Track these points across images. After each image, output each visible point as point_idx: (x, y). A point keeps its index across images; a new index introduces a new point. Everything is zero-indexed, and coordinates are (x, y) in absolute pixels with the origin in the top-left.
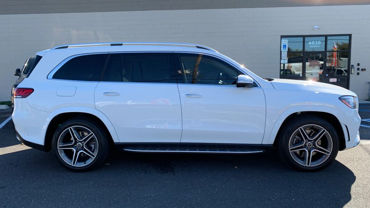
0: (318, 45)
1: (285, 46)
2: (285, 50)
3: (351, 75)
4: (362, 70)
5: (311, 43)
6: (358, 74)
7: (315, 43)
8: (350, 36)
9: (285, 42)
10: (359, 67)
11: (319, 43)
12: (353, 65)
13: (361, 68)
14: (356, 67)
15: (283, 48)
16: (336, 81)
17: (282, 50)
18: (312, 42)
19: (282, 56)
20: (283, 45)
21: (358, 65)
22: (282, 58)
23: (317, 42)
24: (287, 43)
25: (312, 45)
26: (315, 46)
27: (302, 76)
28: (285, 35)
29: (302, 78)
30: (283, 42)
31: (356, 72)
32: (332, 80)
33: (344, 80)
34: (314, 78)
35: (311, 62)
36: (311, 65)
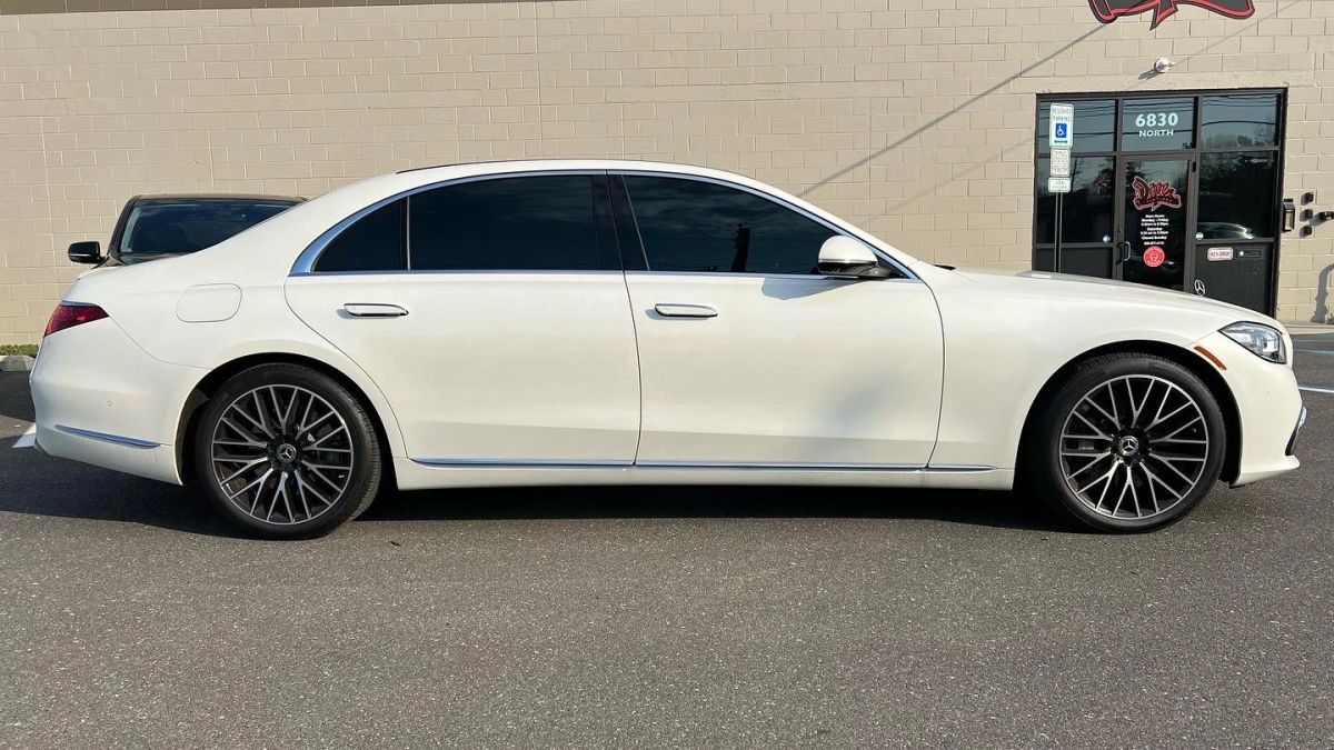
0: (1167, 126)
2: (1064, 144)
3: (1283, 235)
4: (1322, 217)
5: (1143, 121)
6: (1308, 231)
7: (1158, 120)
8: (1281, 97)
9: (1064, 115)
10: (1309, 207)
11: (1173, 119)
12: (1291, 200)
13: (1316, 208)
14: (1300, 209)
16: (1230, 257)
17: (1052, 143)
18: (1149, 117)
19: (1053, 163)
20: (1057, 125)
21: (1308, 198)
23: (1164, 115)
24: (1071, 117)
25: (1146, 128)
26: (1157, 132)
27: (1112, 241)
28: (1054, 92)
29: (1111, 250)
30: (1057, 115)
31: (1300, 224)
32: (1216, 254)
33: (1257, 253)
34: (1151, 249)
35: (1142, 191)
36: (1143, 201)
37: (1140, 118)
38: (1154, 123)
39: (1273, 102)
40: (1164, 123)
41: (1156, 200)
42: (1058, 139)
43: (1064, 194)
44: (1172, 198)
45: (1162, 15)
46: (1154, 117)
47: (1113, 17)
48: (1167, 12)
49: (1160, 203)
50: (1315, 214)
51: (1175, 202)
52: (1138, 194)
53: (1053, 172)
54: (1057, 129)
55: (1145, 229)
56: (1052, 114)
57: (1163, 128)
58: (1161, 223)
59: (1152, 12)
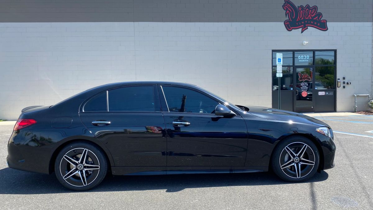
0: (307, 59)
1: (280, 59)
2: (280, 64)
3: (337, 88)
4: (348, 83)
6: (344, 87)
8: (335, 51)
9: (280, 56)
10: (344, 81)
11: (308, 57)
12: (339, 79)
13: (346, 81)
14: (341, 81)
15: (278, 62)
16: (324, 94)
18: (301, 56)
19: (278, 69)
20: (278, 59)
21: (344, 78)
23: (305, 56)
24: (282, 57)
25: (301, 59)
26: (304, 61)
27: (293, 89)
28: (276, 49)
29: (293, 92)
31: (342, 85)
32: (320, 93)
33: (331, 93)
34: (303, 92)
35: (301, 76)
36: (301, 79)
37: (299, 57)
38: (303, 58)
39: (333, 53)
40: (305, 58)
41: (304, 78)
42: (279, 63)
43: (281, 77)
45: (304, 29)
46: (303, 56)
47: (291, 29)
48: (305, 28)
49: (306, 79)
50: (346, 83)
51: (309, 79)
52: (300, 77)
53: (278, 72)
54: (278, 60)
55: (302, 86)
56: (277, 56)
57: (305, 59)
58: (306, 85)
59: (301, 28)
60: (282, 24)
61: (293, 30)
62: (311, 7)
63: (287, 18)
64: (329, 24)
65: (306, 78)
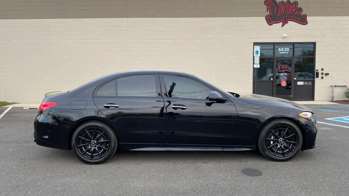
1: (258, 52)
2: (258, 56)
3: (316, 79)
4: (326, 74)
5: (280, 50)
6: (322, 78)
7: (284, 49)
8: (314, 44)
9: (258, 49)
10: (322, 72)
11: (288, 49)
12: (318, 70)
13: (324, 72)
14: (320, 72)
15: (256, 54)
16: (303, 84)
17: (255, 56)
18: (282, 49)
19: (255, 60)
20: (256, 51)
21: (322, 69)
22: (255, 63)
23: (285, 48)
26: (284, 53)
27: (273, 79)
28: (258, 42)
29: (273, 81)
30: (256, 49)
31: (320, 76)
32: (299, 83)
33: (310, 83)
34: (283, 82)
36: (281, 70)
39: (312, 46)
41: (284, 69)
43: (258, 68)
44: (288, 69)
46: (283, 49)
50: (324, 73)
51: (289, 70)
52: (279, 68)
54: (256, 52)
55: (281, 77)
57: (285, 51)
58: (285, 75)
59: (282, 23)
60: (264, 19)
61: (274, 24)
62: (292, 2)
63: (269, 13)
64: (309, 19)
65: (285, 69)
